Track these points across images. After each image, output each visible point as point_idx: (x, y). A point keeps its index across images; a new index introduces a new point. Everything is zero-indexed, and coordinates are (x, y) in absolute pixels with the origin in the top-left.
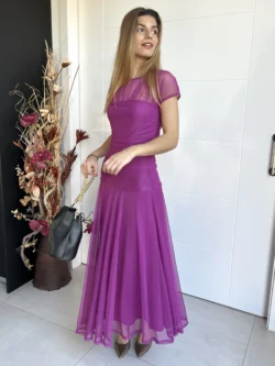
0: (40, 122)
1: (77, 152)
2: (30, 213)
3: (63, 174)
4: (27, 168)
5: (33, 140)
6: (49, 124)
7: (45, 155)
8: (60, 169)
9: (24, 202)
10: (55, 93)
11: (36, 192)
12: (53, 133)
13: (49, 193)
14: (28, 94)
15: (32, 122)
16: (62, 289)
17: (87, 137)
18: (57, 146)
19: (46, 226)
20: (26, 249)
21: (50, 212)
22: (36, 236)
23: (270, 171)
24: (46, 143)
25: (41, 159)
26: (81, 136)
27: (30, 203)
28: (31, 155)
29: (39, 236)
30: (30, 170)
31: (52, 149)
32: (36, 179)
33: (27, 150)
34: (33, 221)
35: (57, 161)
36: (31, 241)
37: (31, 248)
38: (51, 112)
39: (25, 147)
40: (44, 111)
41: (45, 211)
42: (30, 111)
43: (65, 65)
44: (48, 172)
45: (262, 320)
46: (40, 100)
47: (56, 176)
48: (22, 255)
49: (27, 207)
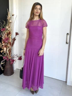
0: (6, 30)
1: (16, 38)
2: (3, 55)
3: (12, 44)
4: (2, 42)
5: (4, 35)
6: (8, 31)
7: (8, 39)
8: (11, 43)
9: (2, 52)
10: (10, 22)
11: (5, 49)
12: (10, 33)
13: (8, 49)
14: (3, 23)
15: (4, 30)
16: (12, 75)
17: (18, 34)
18: (10, 37)
19: (7, 58)
20: (2, 65)
21: (8, 54)
22: (5, 61)
23: (66, 43)
24: (8, 36)
25: (7, 40)
26: (17, 34)
27: (3, 52)
28: (4, 39)
29: (6, 61)
30: (3, 43)
31: (9, 37)
32: (5, 45)
33: (3, 38)
34: (4, 57)
35: (11, 40)
36: (3, 62)
37: (3, 64)
38: (9, 27)
39: (2, 37)
40: (7, 27)
41: (7, 54)
42: (3, 27)
43: (13, 15)
44: (8, 43)
45: (65, 82)
46: (6, 24)
47: (10, 44)
48: (1, 66)
49: (2, 53)
